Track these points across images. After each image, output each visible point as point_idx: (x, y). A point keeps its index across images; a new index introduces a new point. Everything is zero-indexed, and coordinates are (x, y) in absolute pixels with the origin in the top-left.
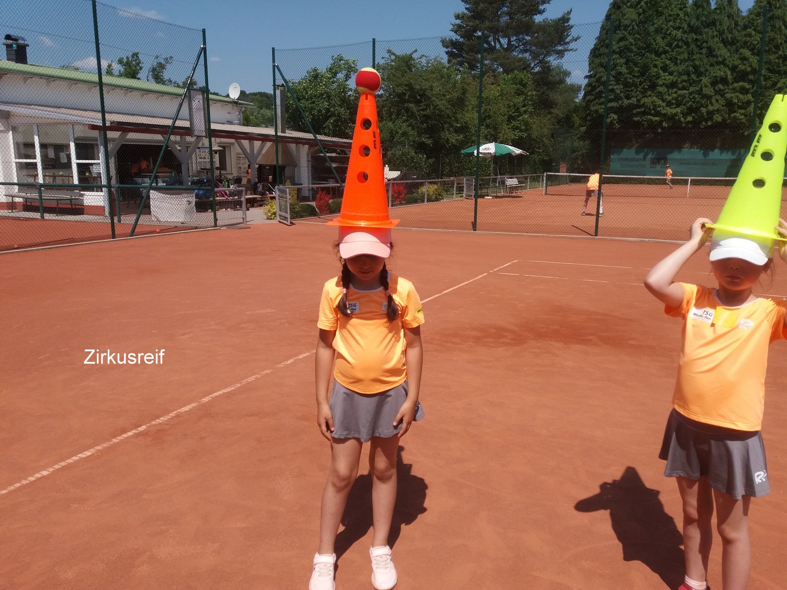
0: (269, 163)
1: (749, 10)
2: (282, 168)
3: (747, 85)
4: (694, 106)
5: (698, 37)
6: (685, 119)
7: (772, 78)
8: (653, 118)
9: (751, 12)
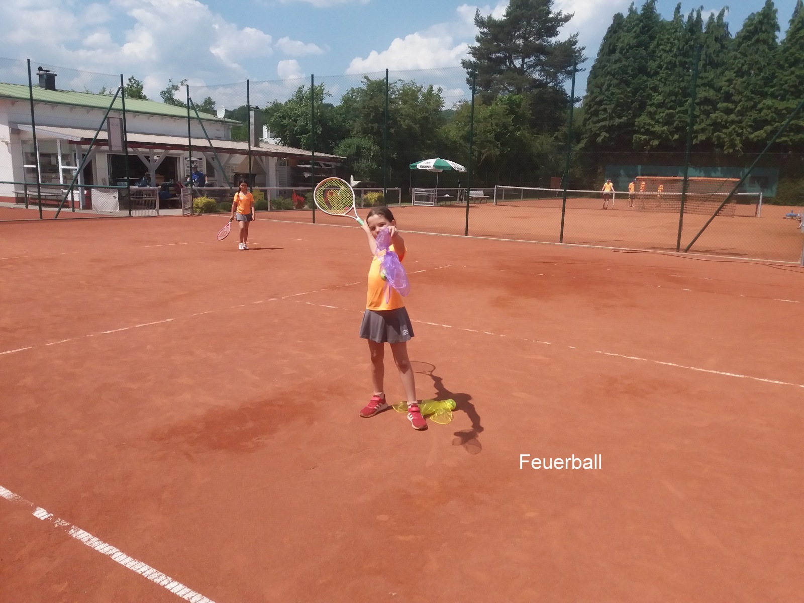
0: (242, 172)
1: (738, 33)
2: (254, 176)
3: (730, 106)
4: (680, 125)
5: (686, 60)
6: (673, 137)
7: (754, 99)
8: (641, 136)
9: (739, 35)
